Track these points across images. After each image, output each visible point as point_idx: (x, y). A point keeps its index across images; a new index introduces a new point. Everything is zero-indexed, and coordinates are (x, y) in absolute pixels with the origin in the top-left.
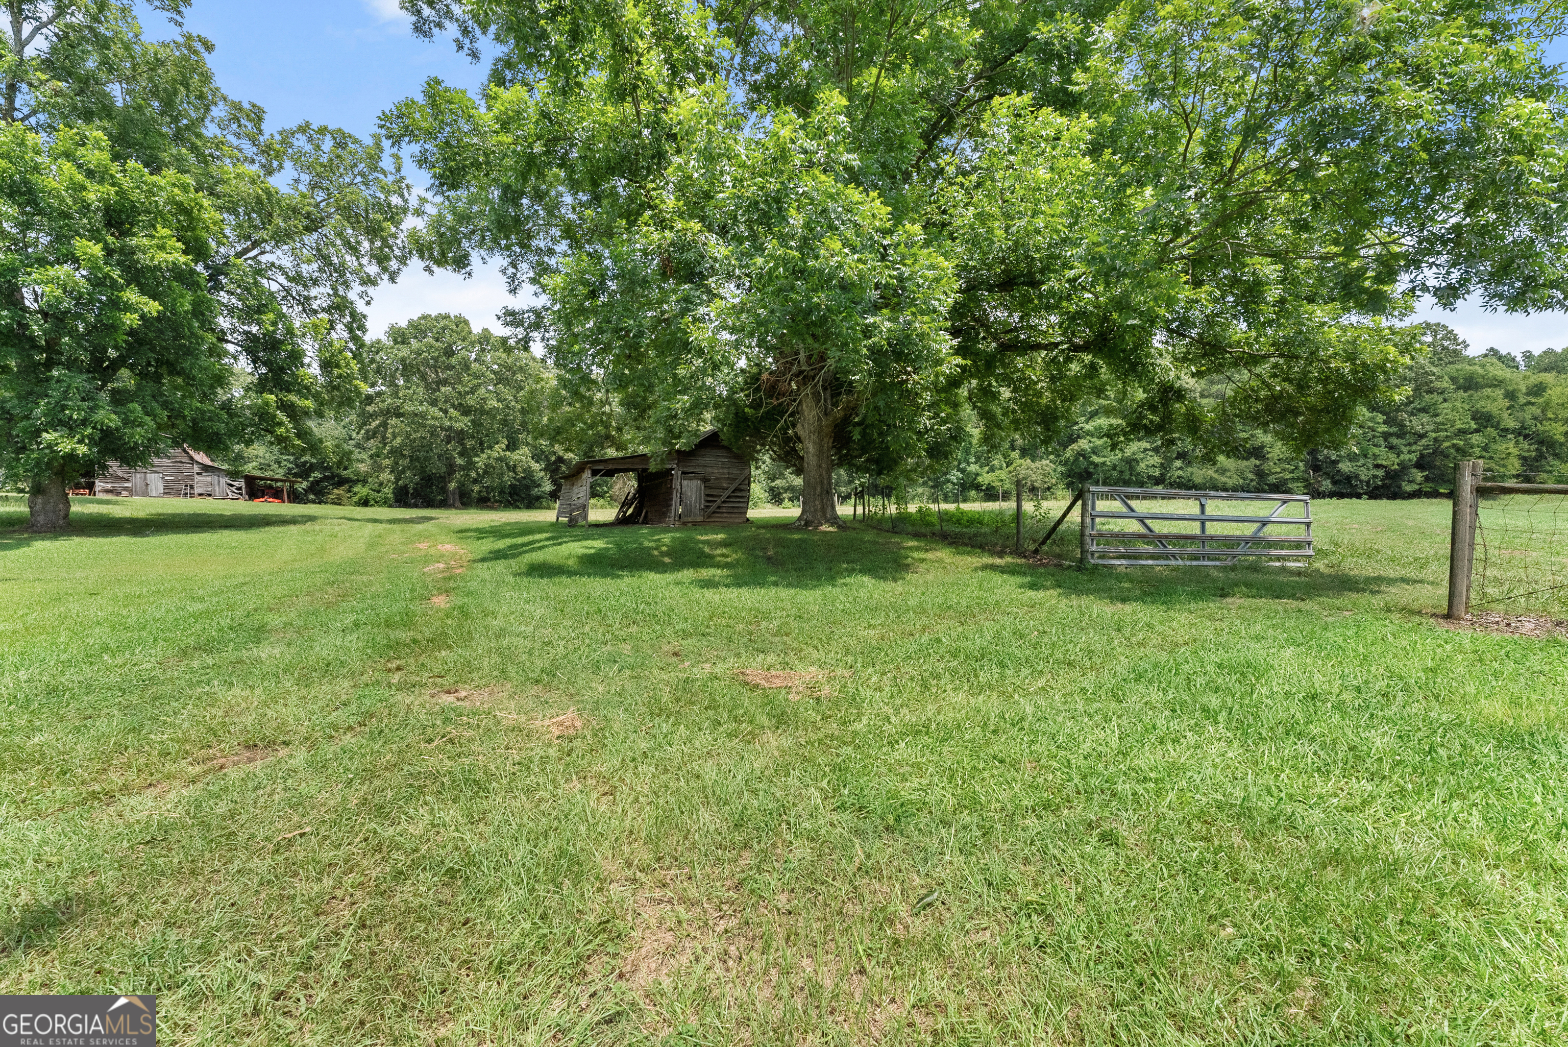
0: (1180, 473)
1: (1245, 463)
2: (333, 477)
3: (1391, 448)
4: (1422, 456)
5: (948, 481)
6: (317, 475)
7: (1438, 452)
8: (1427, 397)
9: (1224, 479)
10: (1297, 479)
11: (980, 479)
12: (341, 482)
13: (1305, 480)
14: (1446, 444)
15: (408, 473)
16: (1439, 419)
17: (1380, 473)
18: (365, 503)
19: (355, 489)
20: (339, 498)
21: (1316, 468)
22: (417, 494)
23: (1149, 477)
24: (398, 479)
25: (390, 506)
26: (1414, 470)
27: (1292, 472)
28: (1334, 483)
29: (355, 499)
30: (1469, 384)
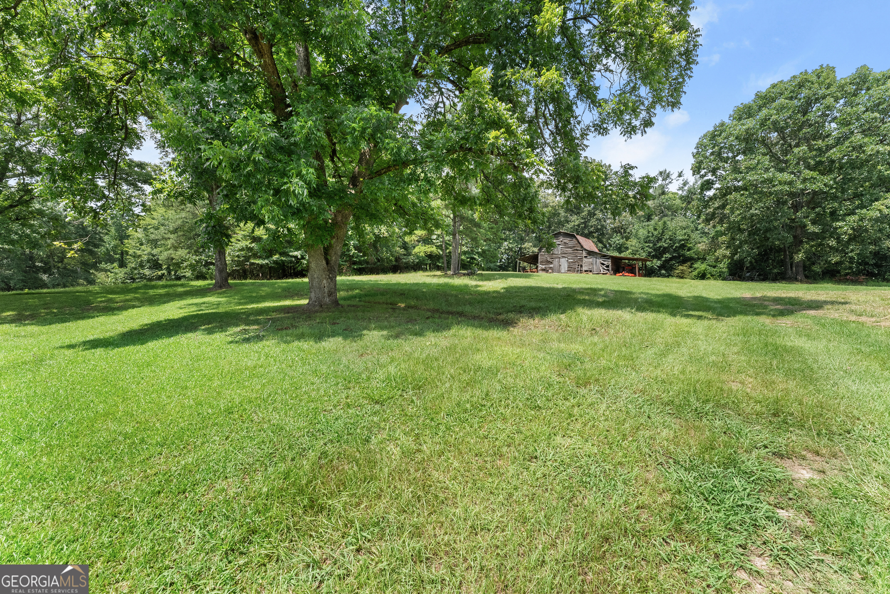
2: (679, 256)
6: (668, 255)
12: (685, 260)
15: (746, 247)
18: (702, 276)
19: (695, 266)
20: (683, 272)
22: (752, 268)
24: (733, 254)
25: (724, 279)
29: (695, 273)
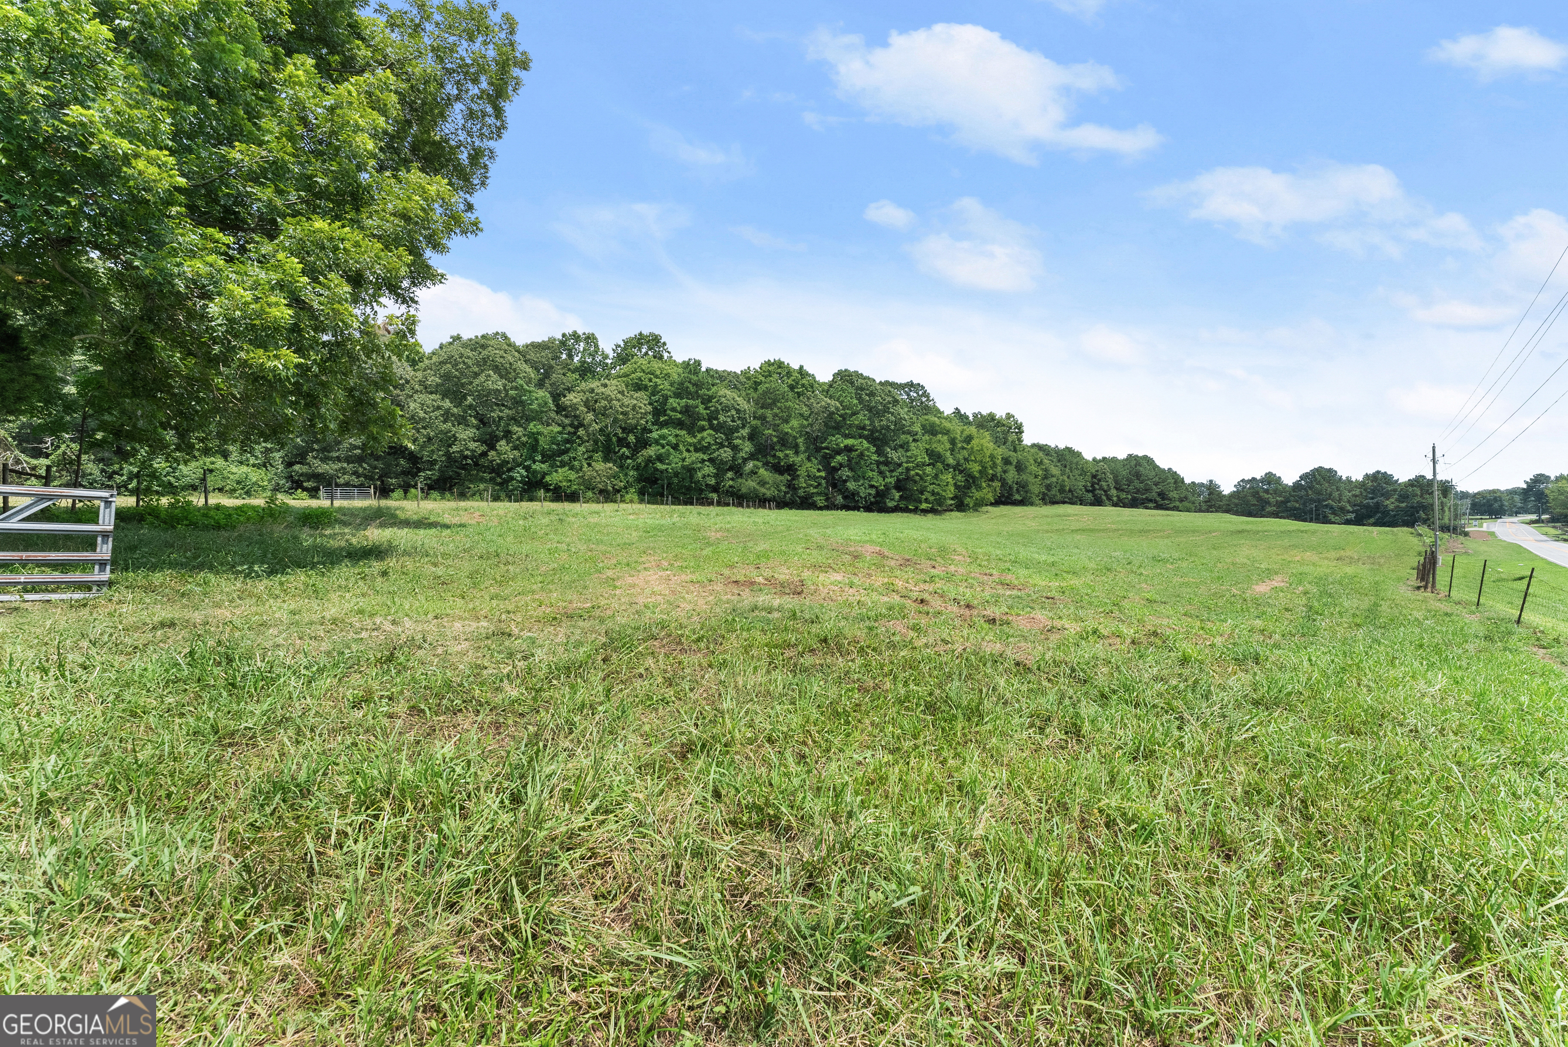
0: (731, 483)
1: (781, 478)
3: (881, 473)
4: (898, 480)
5: (512, 478)
7: (908, 478)
8: (903, 437)
9: (763, 490)
10: (818, 494)
11: (548, 478)
13: (826, 495)
14: (912, 473)
16: (909, 454)
17: (873, 492)
21: (834, 486)
23: (707, 485)
26: (894, 491)
27: (816, 487)
28: (845, 498)
30: (931, 430)
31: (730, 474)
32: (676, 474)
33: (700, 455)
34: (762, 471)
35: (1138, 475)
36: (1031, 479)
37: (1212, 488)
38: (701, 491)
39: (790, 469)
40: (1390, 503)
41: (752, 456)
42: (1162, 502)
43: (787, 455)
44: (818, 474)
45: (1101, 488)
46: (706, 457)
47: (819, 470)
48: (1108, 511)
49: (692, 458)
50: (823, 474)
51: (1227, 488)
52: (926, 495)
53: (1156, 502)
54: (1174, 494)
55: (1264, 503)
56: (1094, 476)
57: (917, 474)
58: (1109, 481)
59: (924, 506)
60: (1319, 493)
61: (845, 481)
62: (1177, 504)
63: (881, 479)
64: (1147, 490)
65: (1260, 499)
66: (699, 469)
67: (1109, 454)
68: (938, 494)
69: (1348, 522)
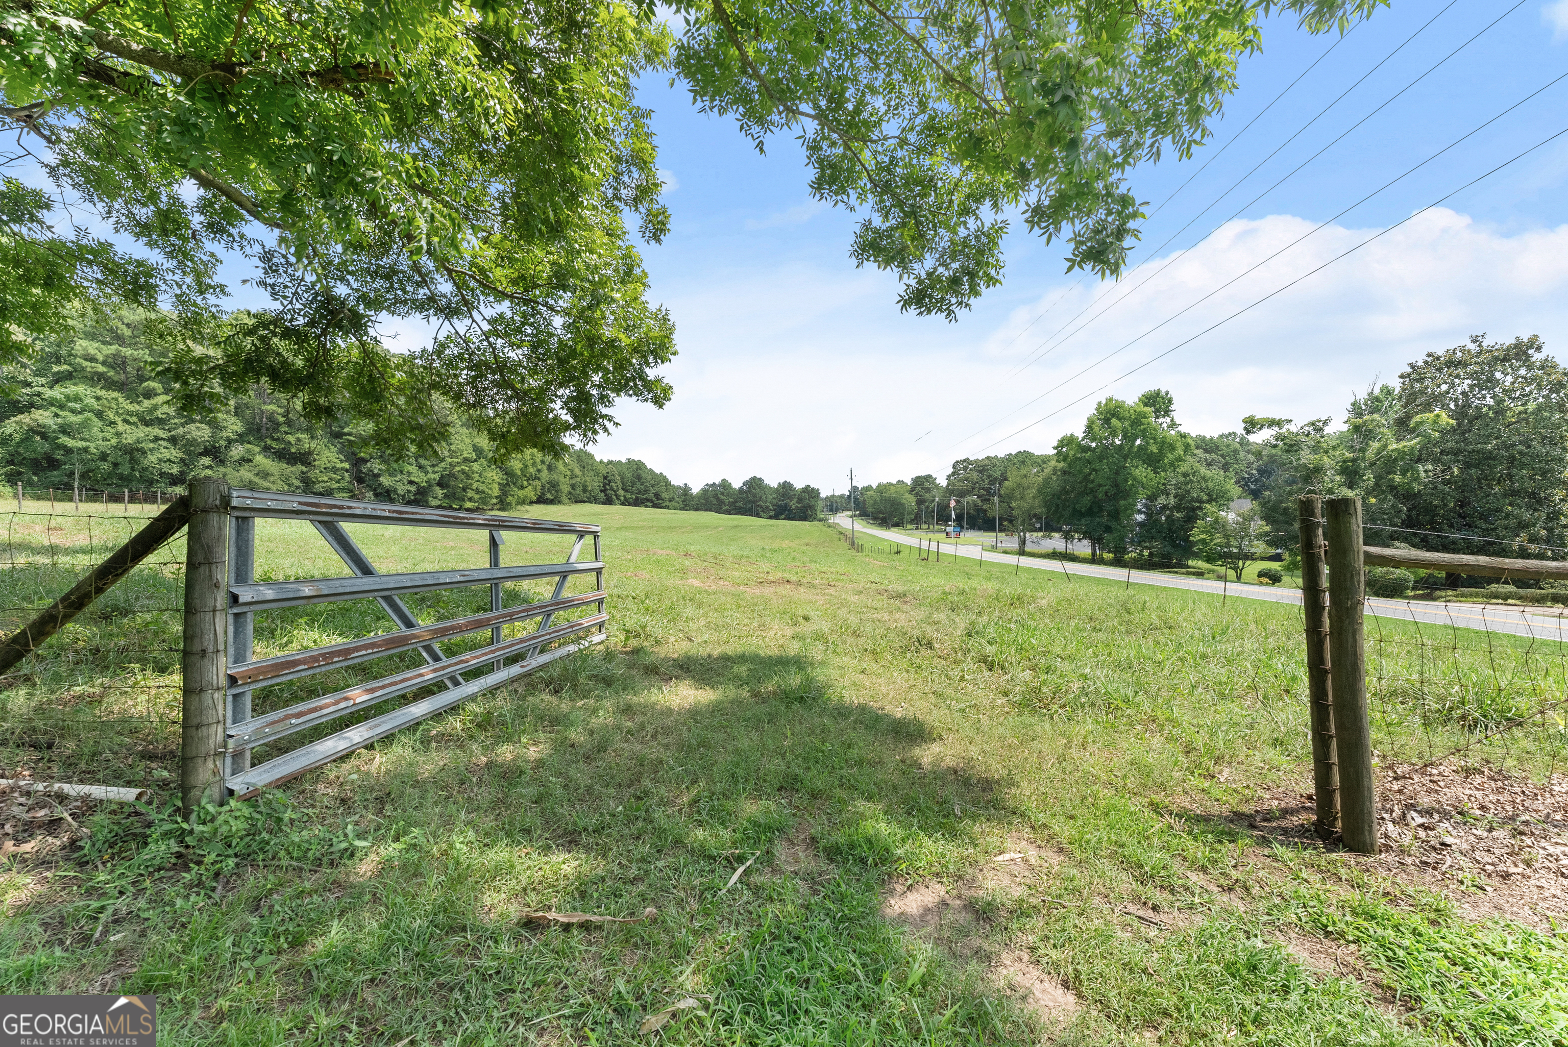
1: (293, 469)
3: (421, 467)
4: (442, 476)
7: (452, 475)
10: (343, 490)
13: (351, 491)
14: (457, 468)
16: (453, 448)
17: (413, 488)
21: (360, 480)
27: (338, 482)
28: (376, 495)
31: (206, 461)
32: (103, 457)
33: (156, 431)
34: (260, 459)
35: (639, 478)
36: (562, 479)
37: (686, 489)
38: (151, 483)
39: (304, 458)
40: (793, 504)
41: (241, 438)
42: (656, 502)
43: (299, 440)
44: (339, 465)
45: (611, 489)
46: (162, 434)
47: (342, 461)
48: (617, 509)
49: (133, 435)
50: (347, 465)
51: (696, 489)
52: (470, 494)
53: (652, 501)
54: (665, 495)
55: (721, 502)
56: (605, 478)
57: (463, 472)
58: (617, 484)
59: (469, 505)
60: (755, 496)
61: (377, 476)
62: (668, 503)
63: (422, 475)
64: (646, 491)
65: (718, 499)
66: (151, 450)
67: (615, 458)
68: (483, 492)
69: (771, 518)
